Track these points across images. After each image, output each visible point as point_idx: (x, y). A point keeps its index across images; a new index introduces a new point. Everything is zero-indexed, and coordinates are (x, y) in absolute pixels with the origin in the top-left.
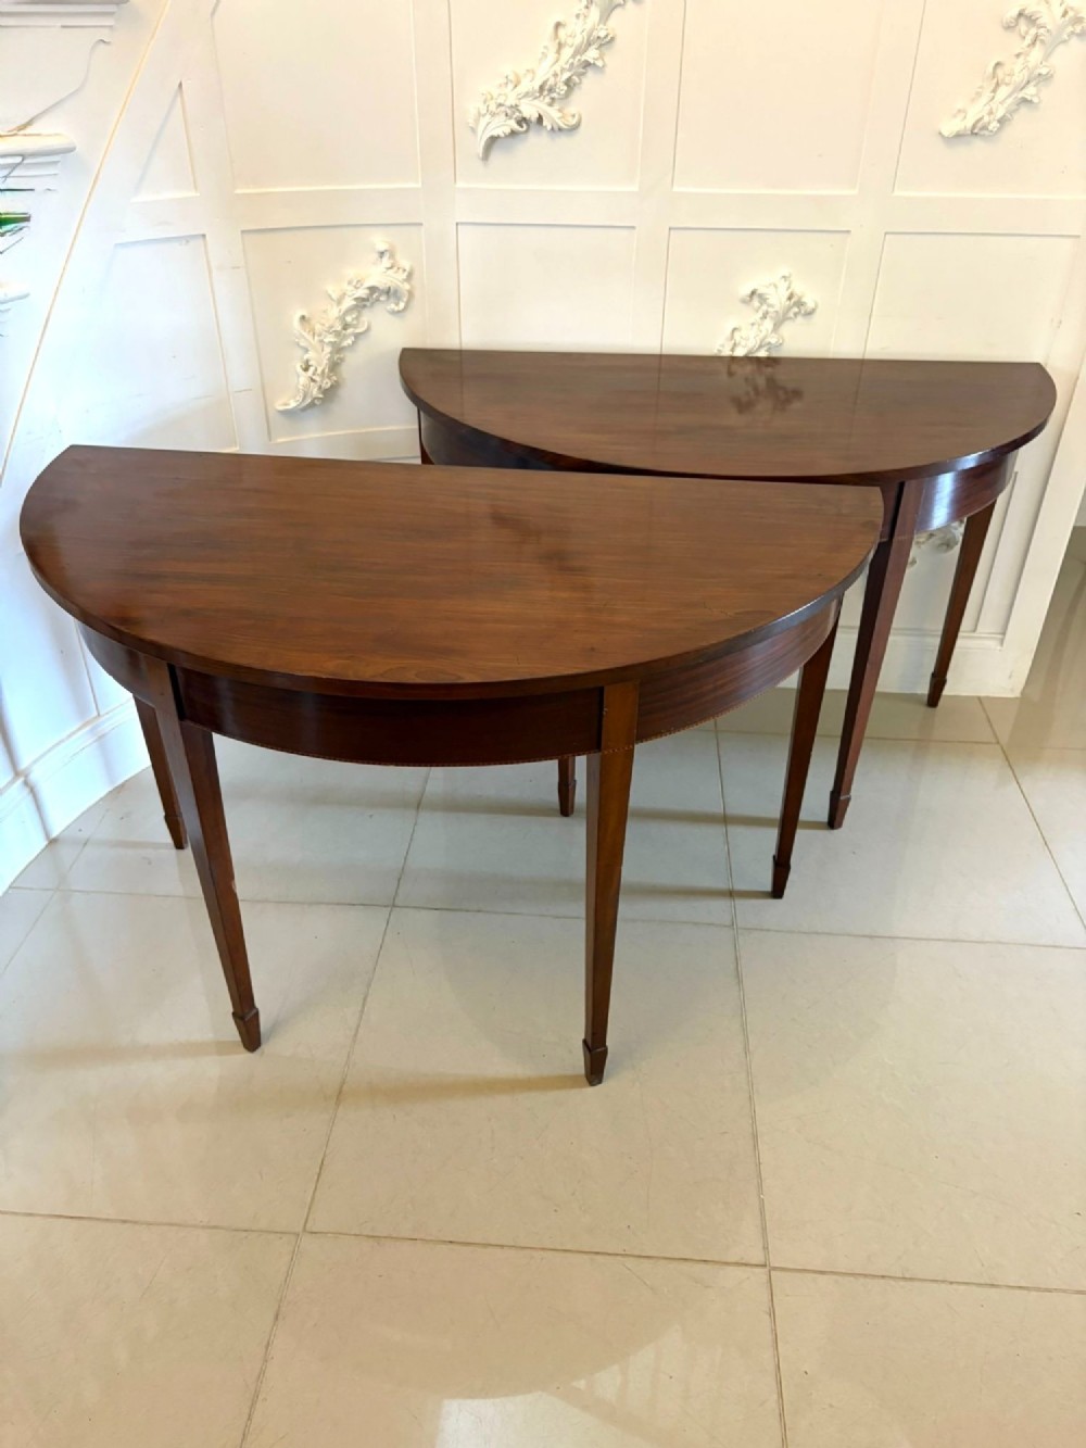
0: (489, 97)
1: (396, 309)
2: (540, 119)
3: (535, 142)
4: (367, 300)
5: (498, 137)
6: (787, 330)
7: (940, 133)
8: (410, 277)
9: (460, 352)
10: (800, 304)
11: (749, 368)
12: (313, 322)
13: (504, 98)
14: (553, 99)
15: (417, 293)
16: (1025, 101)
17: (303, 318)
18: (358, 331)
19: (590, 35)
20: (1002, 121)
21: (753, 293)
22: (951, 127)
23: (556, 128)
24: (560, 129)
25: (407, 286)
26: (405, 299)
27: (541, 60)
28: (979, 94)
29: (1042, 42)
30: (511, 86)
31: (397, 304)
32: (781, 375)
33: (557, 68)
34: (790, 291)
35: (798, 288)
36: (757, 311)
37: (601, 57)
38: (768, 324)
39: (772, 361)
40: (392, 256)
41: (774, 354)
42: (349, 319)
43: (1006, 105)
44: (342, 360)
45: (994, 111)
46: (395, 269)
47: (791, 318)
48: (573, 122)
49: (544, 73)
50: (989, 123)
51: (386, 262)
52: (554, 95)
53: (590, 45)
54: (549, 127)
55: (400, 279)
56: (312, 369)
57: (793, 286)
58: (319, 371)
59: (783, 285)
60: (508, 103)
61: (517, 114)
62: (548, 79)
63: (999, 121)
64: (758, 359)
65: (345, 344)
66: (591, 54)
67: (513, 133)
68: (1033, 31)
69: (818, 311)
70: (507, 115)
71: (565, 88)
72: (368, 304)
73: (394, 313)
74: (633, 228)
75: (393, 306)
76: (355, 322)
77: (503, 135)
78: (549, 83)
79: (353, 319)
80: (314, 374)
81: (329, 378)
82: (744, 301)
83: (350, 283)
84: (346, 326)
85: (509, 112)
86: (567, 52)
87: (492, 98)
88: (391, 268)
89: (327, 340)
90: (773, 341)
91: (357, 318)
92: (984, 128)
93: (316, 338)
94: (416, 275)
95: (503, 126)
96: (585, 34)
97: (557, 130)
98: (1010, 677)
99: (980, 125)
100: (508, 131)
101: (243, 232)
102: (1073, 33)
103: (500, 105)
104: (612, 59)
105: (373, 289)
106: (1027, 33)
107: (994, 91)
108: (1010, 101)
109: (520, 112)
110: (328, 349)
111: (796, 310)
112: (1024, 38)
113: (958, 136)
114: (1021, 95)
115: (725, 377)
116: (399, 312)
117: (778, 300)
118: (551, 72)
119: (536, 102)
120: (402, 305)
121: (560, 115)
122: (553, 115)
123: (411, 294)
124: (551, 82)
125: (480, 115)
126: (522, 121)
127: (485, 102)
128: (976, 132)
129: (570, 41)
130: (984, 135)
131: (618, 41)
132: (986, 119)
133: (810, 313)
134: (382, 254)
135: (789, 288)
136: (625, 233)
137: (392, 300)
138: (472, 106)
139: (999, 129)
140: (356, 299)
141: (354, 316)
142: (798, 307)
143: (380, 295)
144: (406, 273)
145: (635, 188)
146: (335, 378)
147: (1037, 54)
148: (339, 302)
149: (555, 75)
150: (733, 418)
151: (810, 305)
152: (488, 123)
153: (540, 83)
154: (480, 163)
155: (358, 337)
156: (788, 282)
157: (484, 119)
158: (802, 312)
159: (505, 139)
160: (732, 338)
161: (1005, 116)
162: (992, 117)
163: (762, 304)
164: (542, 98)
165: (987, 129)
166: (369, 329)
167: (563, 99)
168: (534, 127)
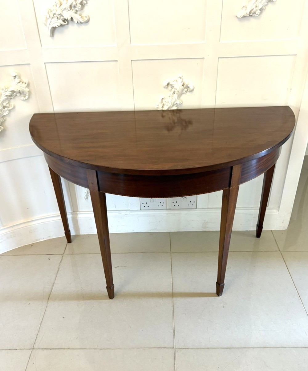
0: (50, 11)
1: (24, 99)
2: (72, 19)
3: (72, 29)
4: (11, 96)
5: (55, 27)
6: (183, 97)
7: (237, 16)
8: (28, 85)
9: (54, 114)
10: (187, 87)
11: (170, 114)
13: (55, 11)
14: (76, 10)
15: (33, 92)
16: (270, 1)
18: (9, 108)
20: (261, 10)
21: (168, 84)
22: (240, 14)
23: (79, 22)
24: (81, 23)
25: (27, 90)
26: (27, 95)
30: (58, 6)
31: (25, 97)
32: (183, 116)
34: (183, 83)
35: (186, 82)
36: (171, 91)
38: (176, 96)
39: (179, 111)
40: (19, 77)
41: (180, 108)
42: (5, 104)
43: (262, 3)
44: (5, 120)
45: (258, 6)
46: (21, 83)
47: (184, 93)
48: (86, 19)
50: (256, 11)
51: (17, 80)
52: (76, 9)
54: (76, 22)
55: (24, 87)
57: (184, 81)
59: (180, 80)
60: (57, 13)
61: (62, 17)
62: (72, 3)
63: (260, 10)
64: (173, 111)
65: (5, 114)
67: (62, 26)
69: (195, 89)
70: (58, 18)
71: (80, 6)
72: (12, 97)
74: (117, 61)
75: (23, 98)
76: (8, 105)
77: (57, 26)
78: (73, 4)
79: (6, 104)
82: (165, 88)
83: (3, 90)
84: (4, 107)
85: (58, 17)
88: (19, 82)
90: (178, 102)
91: (8, 103)
92: (254, 13)
94: (31, 85)
95: (58, 23)
98: (283, 223)
99: (252, 12)
100: (59, 25)
103: (54, 14)
105: (13, 92)
109: (63, 16)
111: (186, 90)
113: (244, 17)
115: (161, 117)
116: (26, 100)
117: (178, 86)
119: (69, 12)
120: (27, 97)
121: (80, 17)
122: (77, 17)
123: (30, 92)
124: (74, 3)
125: (47, 19)
126: (64, 20)
127: (48, 13)
128: (251, 15)
130: (253, 16)
132: (255, 10)
133: (192, 91)
134: (15, 77)
135: (182, 81)
136: (114, 63)
137: (22, 95)
139: (261, 13)
140: (6, 96)
141: (7, 102)
142: (186, 88)
143: (17, 94)
144: (26, 84)
145: (115, 45)
146: (3, 128)
150: (165, 132)
151: (191, 88)
152: (51, 22)
153: (70, 4)
154: (51, 38)
155: (10, 111)
156: (182, 79)
157: (49, 21)
158: (189, 90)
159: (58, 28)
160: (162, 102)
161: (262, 7)
162: (257, 8)
163: (172, 88)
164: (71, 10)
165: (256, 14)
166: (14, 107)
167: (80, 10)
168: (70, 22)
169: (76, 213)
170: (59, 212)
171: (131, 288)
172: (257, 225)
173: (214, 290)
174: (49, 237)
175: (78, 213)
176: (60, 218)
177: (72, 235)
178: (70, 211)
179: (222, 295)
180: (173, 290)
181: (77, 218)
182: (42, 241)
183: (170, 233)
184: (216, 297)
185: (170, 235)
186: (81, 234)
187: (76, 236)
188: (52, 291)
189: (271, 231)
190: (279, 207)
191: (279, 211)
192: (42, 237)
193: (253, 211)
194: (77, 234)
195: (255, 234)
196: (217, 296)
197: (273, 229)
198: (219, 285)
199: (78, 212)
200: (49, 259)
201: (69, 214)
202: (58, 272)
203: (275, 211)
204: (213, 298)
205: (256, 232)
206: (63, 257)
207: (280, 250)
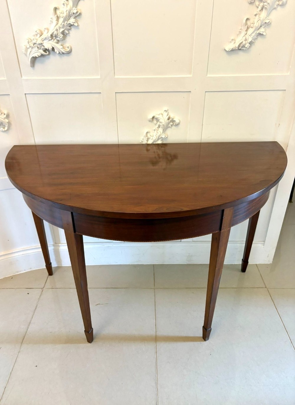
0: (30, 40)
1: (4, 130)
2: (53, 49)
3: (53, 59)
6: (169, 132)
7: (225, 50)
8: (8, 116)
10: (173, 121)
11: (154, 148)
13: (36, 40)
14: (58, 40)
15: (12, 123)
16: (260, 34)
19: (69, 13)
20: (251, 43)
21: (153, 117)
22: (229, 47)
23: (61, 52)
24: (63, 53)
26: (7, 126)
27: (50, 24)
28: (240, 32)
29: (266, 8)
30: (39, 35)
31: (4, 128)
32: (168, 150)
33: (57, 27)
34: (168, 116)
35: (172, 115)
36: (156, 125)
37: (76, 22)
38: (161, 130)
39: (164, 145)
41: (165, 142)
43: (252, 37)
45: (247, 39)
47: (170, 127)
48: (68, 50)
49: (52, 29)
50: (245, 44)
52: (57, 39)
53: (71, 17)
54: (58, 53)
55: (3, 117)
57: (170, 114)
59: (165, 114)
60: (37, 43)
61: (43, 47)
62: (53, 32)
63: (250, 43)
64: (158, 144)
66: (72, 21)
67: (42, 55)
68: (262, 4)
69: (181, 123)
70: (38, 48)
71: (62, 35)
73: (3, 132)
74: (100, 93)
75: (2, 129)
77: (37, 56)
78: (54, 34)
82: (150, 121)
85: (38, 46)
86: (61, 20)
87: (31, 41)
90: (163, 136)
92: (244, 46)
94: (11, 115)
95: (37, 53)
96: (67, 12)
97: (62, 54)
98: (268, 257)
99: (241, 46)
100: (40, 54)
102: (278, 5)
103: (35, 44)
104: (81, 22)
106: (259, 5)
107: (247, 31)
108: (253, 35)
111: (172, 124)
112: (258, 7)
113: (233, 50)
114: (258, 32)
115: (145, 152)
116: (5, 131)
117: (164, 120)
118: (55, 29)
119: (50, 42)
120: (6, 128)
121: (62, 47)
122: (58, 47)
123: (9, 124)
124: (56, 33)
125: (27, 48)
126: (45, 50)
127: (28, 43)
128: (240, 48)
129: (61, 15)
130: (243, 50)
131: (83, 14)
132: (244, 42)
133: (177, 125)
135: (168, 115)
136: (97, 95)
137: (1, 126)
138: (23, 44)
139: (250, 47)
142: (171, 122)
144: (5, 115)
145: (99, 77)
147: (264, 14)
149: (57, 30)
150: (151, 167)
151: (177, 121)
152: (31, 51)
153: (51, 34)
154: (31, 68)
156: (167, 113)
157: (29, 50)
158: (174, 124)
159: (39, 58)
160: (147, 136)
161: (251, 41)
162: (246, 42)
163: (157, 122)
164: (53, 40)
165: (245, 47)
167: (62, 40)
168: (52, 52)
169: (57, 245)
170: (40, 245)
171: (112, 330)
172: (242, 259)
173: (200, 333)
174: (31, 268)
175: (60, 245)
176: (41, 250)
177: (54, 267)
178: (52, 243)
179: (209, 340)
180: (157, 333)
181: (59, 250)
182: (23, 272)
183: (154, 265)
184: (202, 342)
185: (154, 267)
186: (63, 266)
187: (58, 268)
188: (27, 332)
189: (256, 264)
190: (264, 241)
191: (264, 245)
192: (23, 268)
193: (238, 245)
194: (59, 266)
195: (240, 268)
196: (203, 340)
197: (257, 263)
198: (206, 330)
199: (60, 243)
200: (28, 294)
201: (51, 245)
202: (36, 309)
203: (260, 245)
204: (199, 342)
205: (241, 265)
206: (42, 291)
207: (267, 286)
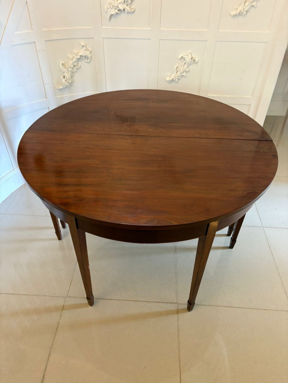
0: (110, 4)
1: (88, 61)
2: (124, 10)
3: (123, 15)
4: (80, 59)
5: (113, 14)
6: (191, 67)
7: (231, 15)
10: (194, 60)
12: (65, 65)
14: (128, 4)
15: (93, 57)
16: (253, 6)
17: (63, 64)
18: (78, 67)
20: (247, 11)
21: (182, 57)
22: (234, 13)
24: (130, 12)
25: (90, 55)
26: (90, 59)
28: (241, 4)
30: (116, 1)
31: (88, 60)
35: (194, 56)
36: (183, 62)
38: (186, 66)
40: (86, 47)
42: (75, 64)
43: (248, 7)
44: (74, 75)
45: (245, 9)
46: (87, 50)
47: (192, 64)
48: (133, 10)
50: (243, 12)
51: (84, 48)
52: (128, 3)
54: (127, 12)
55: (88, 53)
56: (66, 78)
57: (192, 55)
58: (68, 78)
59: (190, 55)
60: (115, 5)
61: (118, 8)
63: (246, 11)
65: (74, 71)
67: (117, 13)
69: (199, 62)
71: (131, 1)
72: (80, 60)
73: (87, 62)
74: (150, 39)
75: (87, 60)
76: (77, 65)
77: (114, 14)
78: (126, 0)
79: (76, 64)
80: (66, 79)
81: (70, 80)
82: (179, 59)
83: (75, 54)
84: (74, 66)
85: (116, 8)
88: (86, 50)
89: (69, 70)
90: (187, 70)
91: (77, 64)
93: (66, 69)
94: (93, 52)
95: (114, 12)
97: (129, 13)
99: (241, 12)
100: (116, 13)
101: (45, 41)
103: (113, 6)
105: (81, 56)
107: (245, 3)
108: (249, 6)
109: (119, 8)
110: (70, 72)
111: (193, 62)
113: (235, 15)
114: (252, 4)
117: (188, 59)
119: (123, 5)
120: (89, 60)
121: (130, 8)
122: (128, 8)
123: (91, 57)
125: (108, 8)
126: (119, 10)
128: (240, 14)
133: (197, 63)
134: (83, 46)
135: (191, 56)
136: (148, 40)
137: (86, 59)
138: (106, 6)
139: (246, 14)
140: (76, 59)
141: (76, 63)
143: (83, 58)
145: (150, 29)
146: (72, 80)
148: (72, 60)
151: (197, 60)
152: (110, 11)
154: (109, 21)
155: (77, 69)
156: (191, 54)
157: (109, 10)
158: (195, 62)
160: (177, 69)
161: (247, 10)
162: (244, 10)
163: (184, 60)
164: (124, 4)
165: (243, 14)
166: (80, 67)
167: (130, 4)
168: (123, 12)
